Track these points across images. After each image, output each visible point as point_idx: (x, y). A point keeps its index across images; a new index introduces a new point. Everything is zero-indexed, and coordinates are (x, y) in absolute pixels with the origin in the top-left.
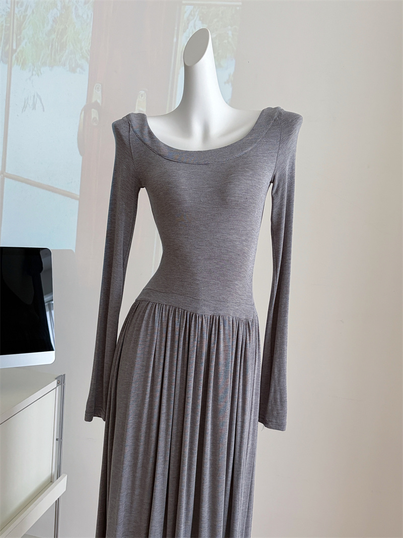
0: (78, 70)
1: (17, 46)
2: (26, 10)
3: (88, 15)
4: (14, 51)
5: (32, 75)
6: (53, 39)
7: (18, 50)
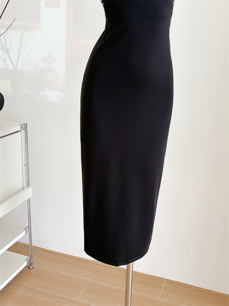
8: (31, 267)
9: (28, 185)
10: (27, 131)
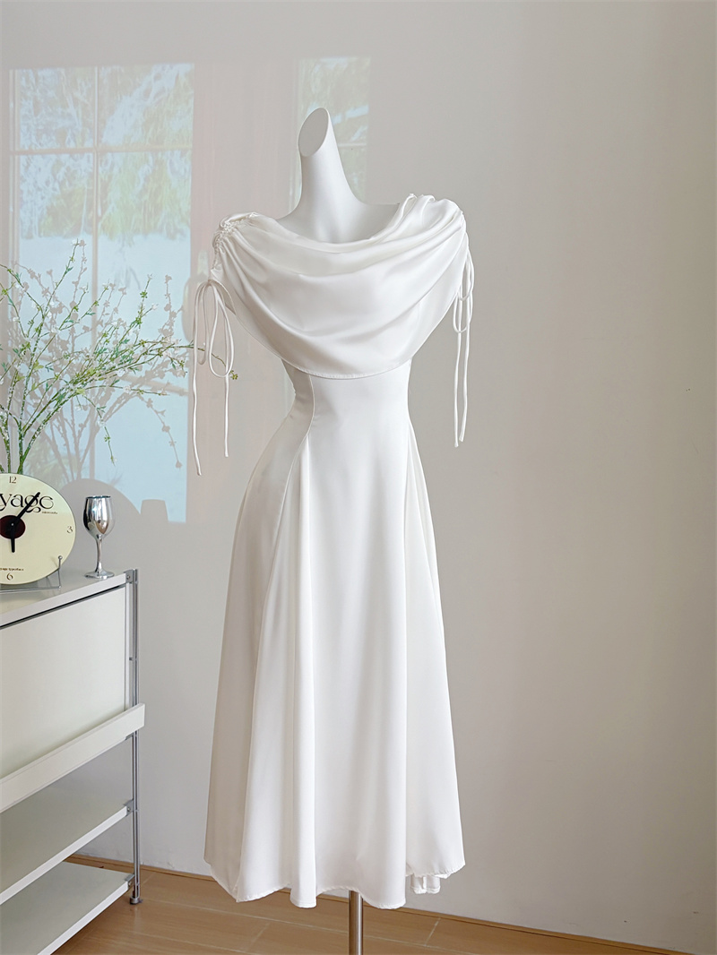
0: (178, 236)
1: (103, 212)
2: (112, 168)
3: (185, 170)
4: (98, 219)
5: (123, 245)
6: (145, 201)
7: (104, 217)
8: (136, 900)
9: (135, 702)
10: (136, 585)
